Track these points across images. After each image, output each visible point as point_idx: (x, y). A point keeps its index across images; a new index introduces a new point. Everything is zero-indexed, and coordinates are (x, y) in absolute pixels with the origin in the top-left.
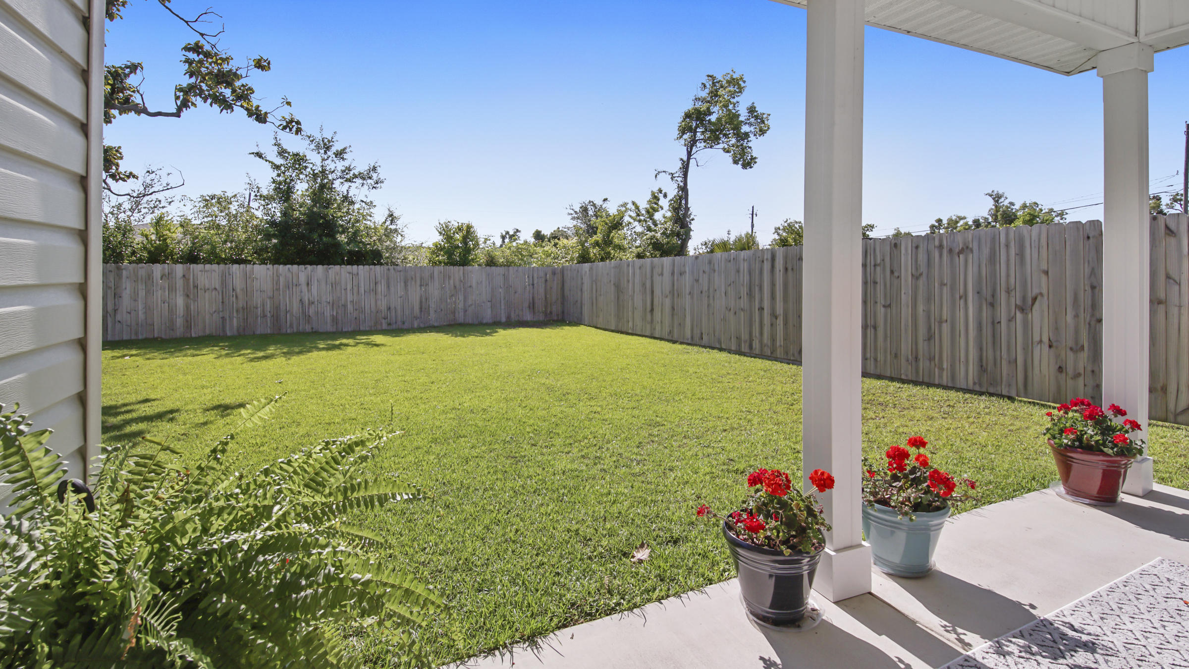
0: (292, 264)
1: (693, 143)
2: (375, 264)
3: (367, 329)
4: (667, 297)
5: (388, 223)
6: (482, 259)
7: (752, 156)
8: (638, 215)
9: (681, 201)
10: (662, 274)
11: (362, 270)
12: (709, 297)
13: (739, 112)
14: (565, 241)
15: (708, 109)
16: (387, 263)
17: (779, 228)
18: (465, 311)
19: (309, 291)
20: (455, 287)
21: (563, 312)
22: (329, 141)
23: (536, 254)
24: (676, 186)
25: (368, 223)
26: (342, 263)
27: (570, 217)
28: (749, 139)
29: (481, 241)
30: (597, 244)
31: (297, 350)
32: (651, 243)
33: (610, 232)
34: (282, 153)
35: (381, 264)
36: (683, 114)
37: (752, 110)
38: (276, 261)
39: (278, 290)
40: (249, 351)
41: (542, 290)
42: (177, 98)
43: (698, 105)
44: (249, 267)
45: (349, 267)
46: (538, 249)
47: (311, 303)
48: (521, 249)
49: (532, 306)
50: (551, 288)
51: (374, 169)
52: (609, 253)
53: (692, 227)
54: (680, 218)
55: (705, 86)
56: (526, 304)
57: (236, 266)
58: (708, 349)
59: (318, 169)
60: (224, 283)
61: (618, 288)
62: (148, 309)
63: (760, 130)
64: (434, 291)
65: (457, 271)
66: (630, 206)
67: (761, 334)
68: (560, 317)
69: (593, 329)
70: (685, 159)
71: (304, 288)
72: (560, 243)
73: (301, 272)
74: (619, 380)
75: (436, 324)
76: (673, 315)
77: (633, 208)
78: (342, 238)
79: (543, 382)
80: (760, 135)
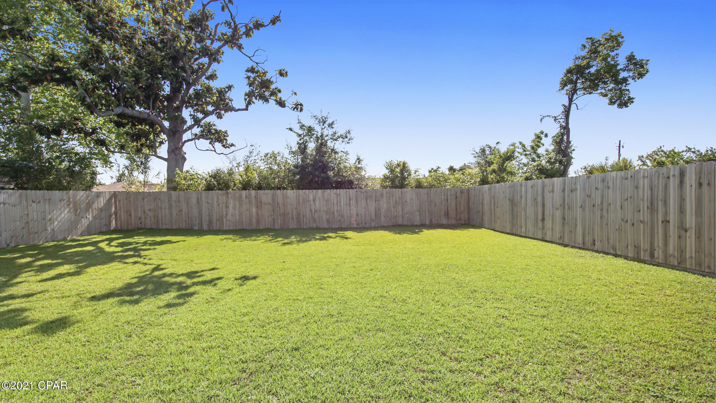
0: (306, 189)
1: (574, 91)
2: (349, 188)
3: (346, 227)
4: (557, 209)
5: (357, 163)
6: (413, 183)
7: (629, 97)
8: (525, 151)
9: (563, 137)
10: (553, 191)
11: (342, 192)
12: (602, 210)
13: (618, 62)
14: (470, 170)
15: (588, 63)
16: (356, 188)
17: (643, 157)
18: (403, 217)
19: (315, 204)
20: (396, 201)
21: (469, 219)
22: (325, 118)
23: (449, 179)
24: (558, 125)
25: (347, 164)
26: (333, 188)
27: (473, 156)
28: (628, 82)
29: (413, 172)
30: (494, 171)
31: (304, 239)
32: (537, 169)
33: (504, 162)
34: (302, 127)
35: (353, 188)
36: (565, 71)
37: (631, 58)
38: (298, 188)
39: (299, 204)
40: (281, 239)
41: (454, 204)
42: (246, 100)
43: (578, 62)
44: (285, 191)
45: (335, 190)
46: (451, 177)
47: (316, 211)
48: (439, 176)
49: (447, 214)
50: (460, 202)
51: (349, 132)
52: (503, 177)
53: (573, 155)
54: (562, 150)
55: (584, 46)
56: (443, 213)
57: (279, 191)
58: (602, 254)
59: (319, 135)
60: (273, 200)
61: (513, 202)
62: (241, 214)
63: (639, 74)
64: (384, 204)
65: (398, 191)
66: (518, 145)
67: (666, 244)
68: (467, 222)
69: (492, 231)
70: (567, 104)
71: (312, 202)
72: (467, 172)
73: (310, 194)
74: (521, 281)
75: (385, 225)
76: (563, 224)
77: (520, 146)
78: (331, 173)
79: (453, 277)
80: (638, 79)
